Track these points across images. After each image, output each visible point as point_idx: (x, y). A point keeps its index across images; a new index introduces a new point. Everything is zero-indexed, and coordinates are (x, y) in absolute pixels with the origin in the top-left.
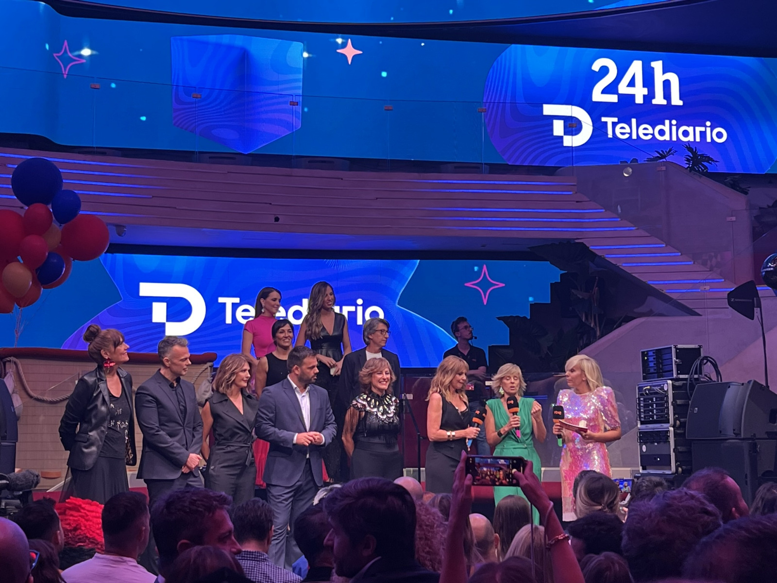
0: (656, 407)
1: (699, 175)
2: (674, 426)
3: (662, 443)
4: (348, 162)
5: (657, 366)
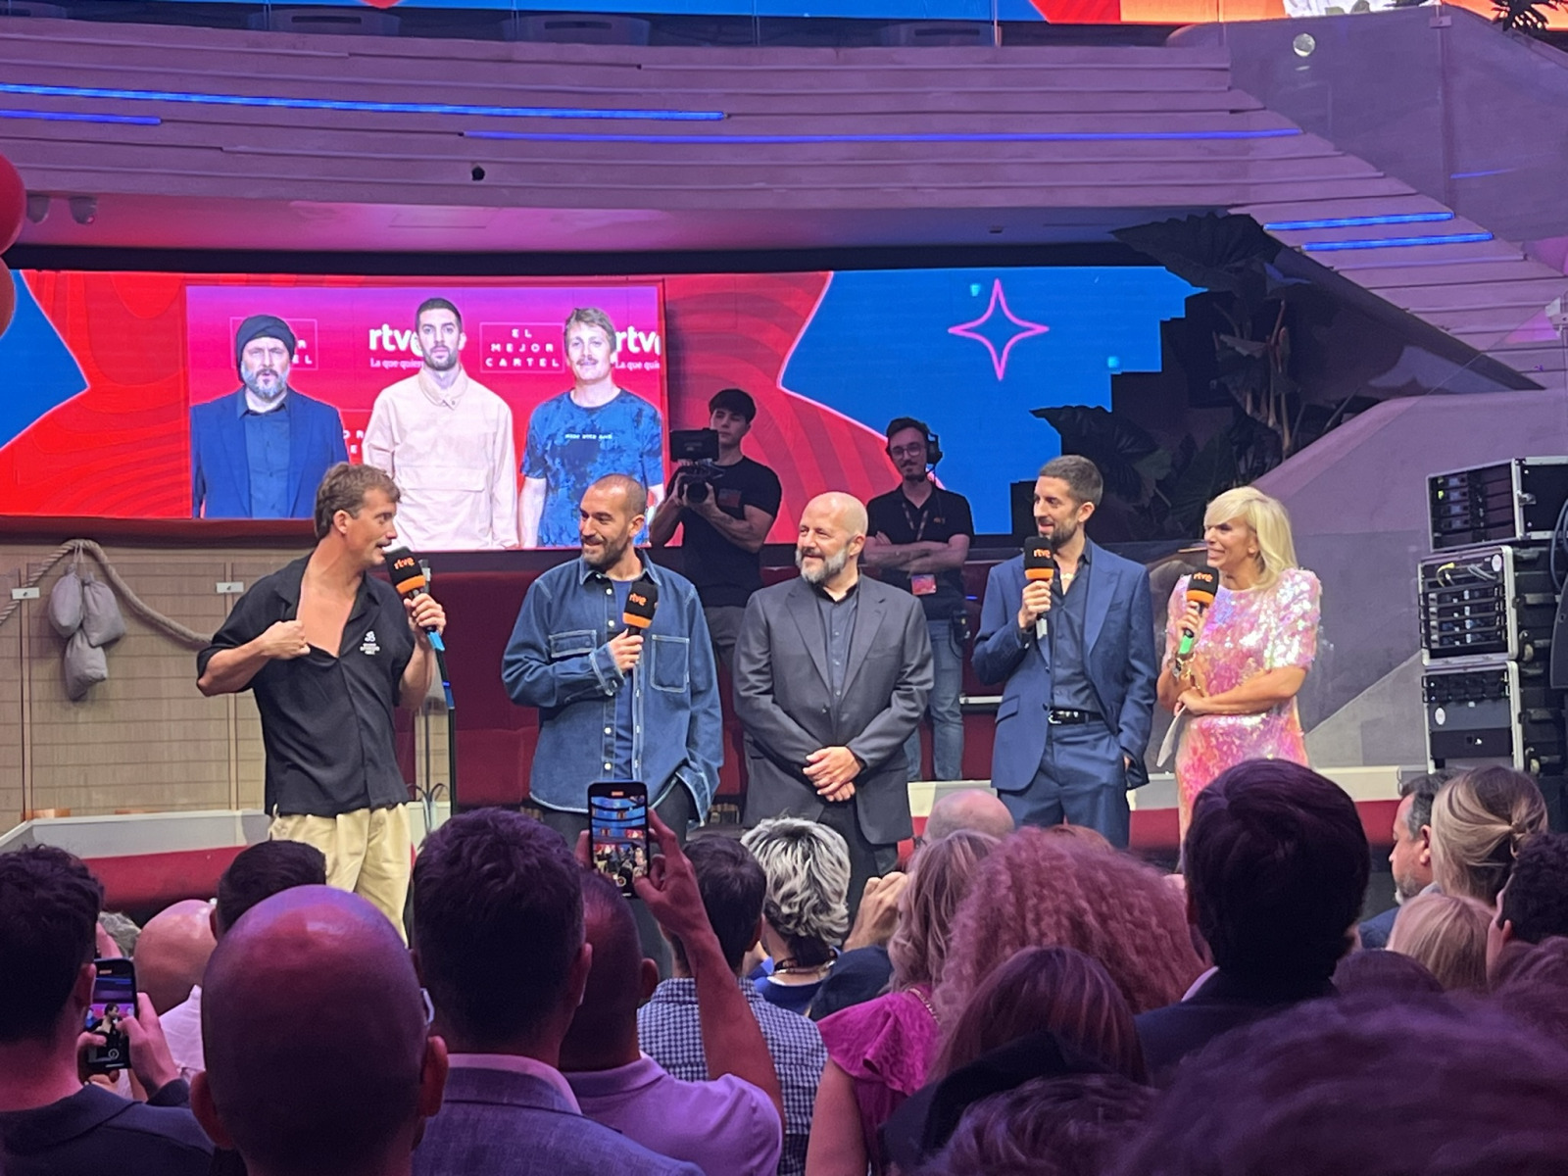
0: (1471, 612)
1: (1527, 40)
2: (1518, 660)
4: (646, 24)
5: (1472, 513)
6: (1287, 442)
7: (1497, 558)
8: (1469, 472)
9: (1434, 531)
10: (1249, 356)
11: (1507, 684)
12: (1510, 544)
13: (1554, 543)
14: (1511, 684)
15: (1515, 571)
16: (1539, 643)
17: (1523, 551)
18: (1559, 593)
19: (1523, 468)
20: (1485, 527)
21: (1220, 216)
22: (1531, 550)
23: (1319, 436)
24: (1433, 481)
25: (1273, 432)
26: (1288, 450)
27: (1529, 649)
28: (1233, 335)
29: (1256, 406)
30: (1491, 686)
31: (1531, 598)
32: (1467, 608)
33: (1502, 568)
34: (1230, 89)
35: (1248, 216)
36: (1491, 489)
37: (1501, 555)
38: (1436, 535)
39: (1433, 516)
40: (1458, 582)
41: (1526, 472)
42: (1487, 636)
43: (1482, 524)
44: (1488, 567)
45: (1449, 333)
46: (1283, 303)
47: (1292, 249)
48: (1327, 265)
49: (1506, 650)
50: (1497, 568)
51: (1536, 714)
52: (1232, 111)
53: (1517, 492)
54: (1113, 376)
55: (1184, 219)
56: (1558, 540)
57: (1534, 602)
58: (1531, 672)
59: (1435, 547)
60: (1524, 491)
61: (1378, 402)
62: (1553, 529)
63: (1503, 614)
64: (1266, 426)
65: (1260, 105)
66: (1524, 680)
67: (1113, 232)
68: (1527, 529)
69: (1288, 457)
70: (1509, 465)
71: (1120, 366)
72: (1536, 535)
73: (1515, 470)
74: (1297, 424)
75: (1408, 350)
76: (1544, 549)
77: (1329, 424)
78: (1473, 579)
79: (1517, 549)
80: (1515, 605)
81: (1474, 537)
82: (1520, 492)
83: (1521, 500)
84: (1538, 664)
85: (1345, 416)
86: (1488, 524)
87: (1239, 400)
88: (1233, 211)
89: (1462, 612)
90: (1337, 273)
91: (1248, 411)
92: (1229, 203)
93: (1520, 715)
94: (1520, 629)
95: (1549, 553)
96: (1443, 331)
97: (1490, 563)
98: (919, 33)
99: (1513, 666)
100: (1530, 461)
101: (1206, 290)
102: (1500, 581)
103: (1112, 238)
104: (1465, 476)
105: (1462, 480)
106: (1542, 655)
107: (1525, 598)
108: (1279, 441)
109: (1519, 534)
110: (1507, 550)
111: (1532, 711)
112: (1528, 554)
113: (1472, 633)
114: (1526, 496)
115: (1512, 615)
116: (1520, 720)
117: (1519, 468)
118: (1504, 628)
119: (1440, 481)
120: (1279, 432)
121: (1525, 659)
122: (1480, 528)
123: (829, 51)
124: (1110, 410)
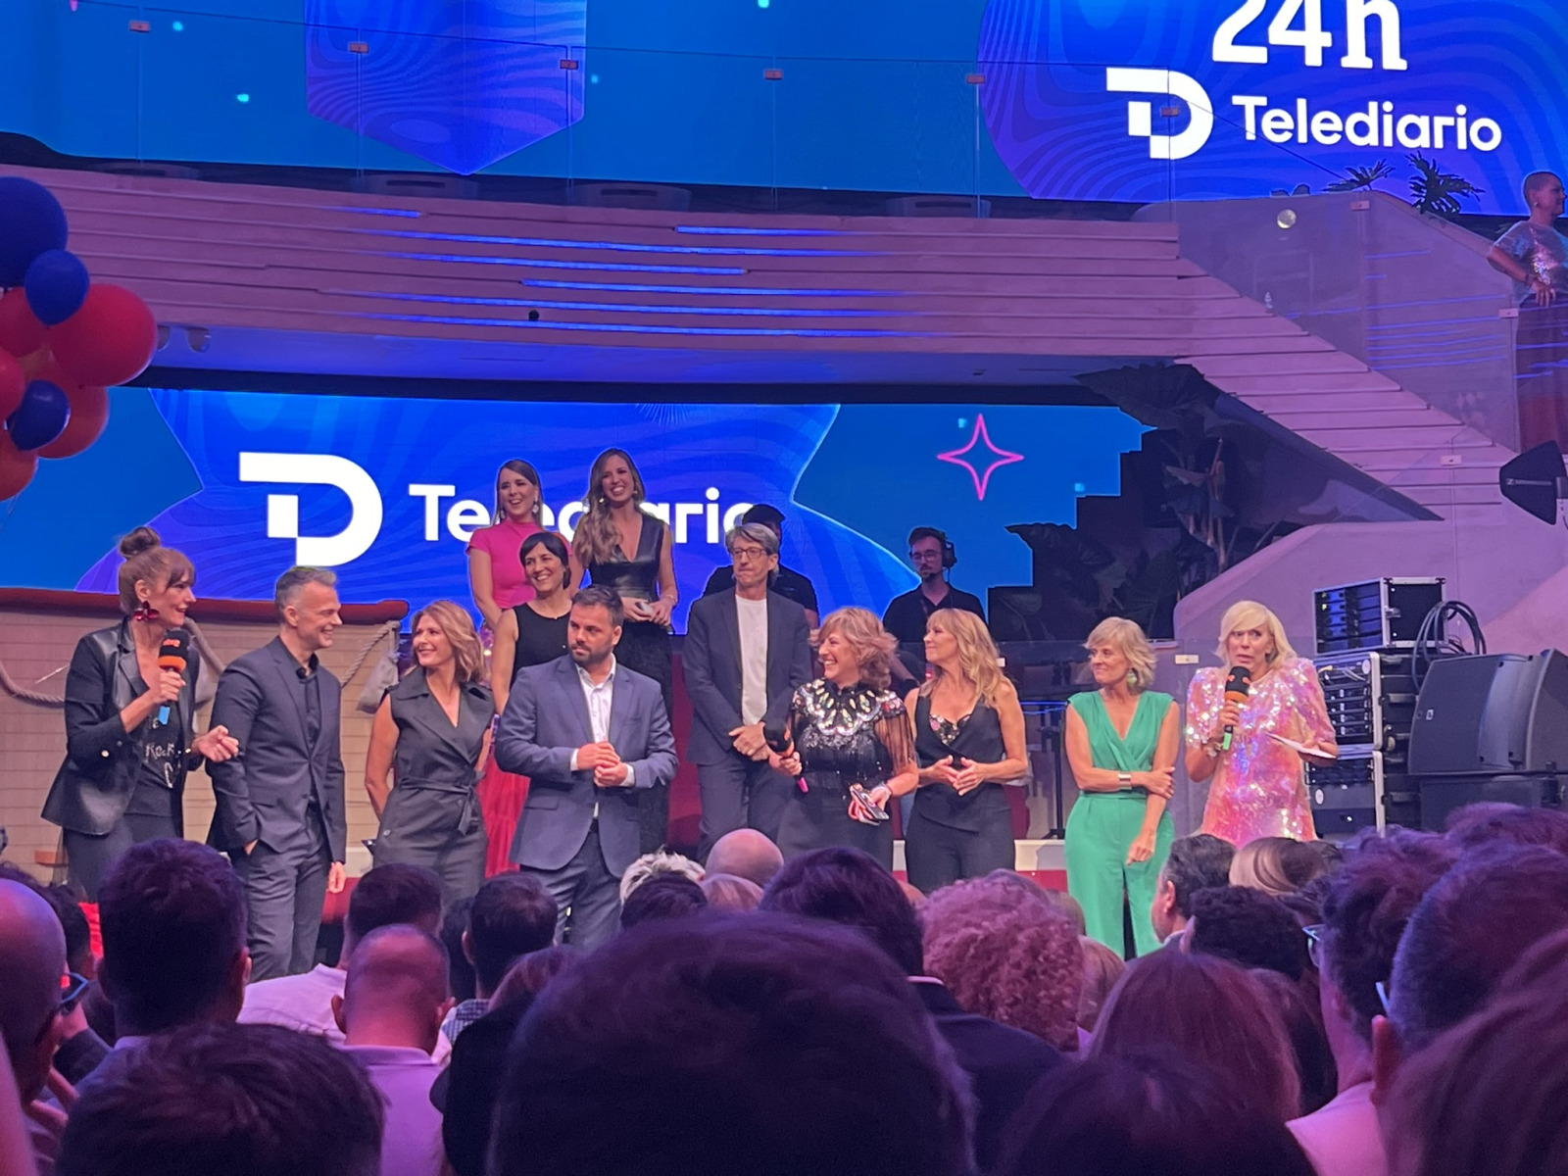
0: (1346, 708)
1: (1441, 221)
2: (1382, 750)
3: (1357, 785)
4: (686, 192)
5: (1348, 624)
6: (1222, 560)
7: (1366, 662)
8: (1347, 588)
9: (1318, 638)
10: (1189, 484)
11: (1372, 770)
12: (1377, 651)
13: (1415, 651)
14: (1375, 771)
15: (1382, 673)
16: (1401, 736)
17: (1389, 657)
18: (1418, 694)
19: (1390, 586)
20: (1359, 636)
21: (1168, 365)
22: (1396, 656)
23: (1250, 554)
24: (1318, 595)
25: (1211, 550)
26: (1223, 566)
27: (1392, 741)
28: (1179, 466)
29: (1198, 528)
30: (1359, 771)
31: (1394, 697)
32: (1342, 705)
33: (1371, 672)
34: (1178, 258)
35: (1190, 366)
36: (1365, 603)
37: (1370, 660)
38: (1321, 641)
39: (1317, 625)
40: (1335, 681)
41: (1393, 590)
42: (1359, 729)
43: (1357, 633)
44: (1359, 670)
45: (1361, 470)
46: (1221, 441)
47: (1228, 394)
48: (1258, 410)
49: (1372, 742)
50: (1366, 671)
51: (1397, 797)
52: (1179, 277)
53: (1385, 607)
54: (1078, 499)
55: (1138, 367)
56: (1419, 648)
57: (1397, 701)
58: (1393, 760)
59: (1319, 652)
60: (1390, 606)
61: (1302, 526)
62: (1415, 639)
63: (1370, 710)
64: (1205, 545)
65: (1204, 273)
66: (1386, 767)
67: (1075, 377)
68: (1393, 639)
69: (1223, 572)
70: (1378, 583)
71: (1086, 491)
72: (1400, 644)
73: (1384, 588)
74: (1231, 545)
75: (1331, 483)
76: (1407, 656)
77: (1258, 544)
78: (1347, 680)
79: (1383, 655)
80: (1380, 702)
81: (1349, 644)
82: (1387, 607)
83: (1388, 613)
84: (1399, 754)
85: (1275, 538)
86: (1359, 635)
87: (1184, 522)
88: (1178, 362)
89: (1338, 709)
90: (1266, 416)
91: (1191, 531)
92: (1176, 354)
93: (1383, 798)
94: (1384, 724)
95: (1410, 659)
96: (1356, 467)
97: (1361, 666)
98: (919, 205)
99: (1378, 755)
100: (1396, 581)
101: (1155, 428)
102: (1368, 682)
103: (1076, 382)
104: (1343, 592)
105: (1341, 595)
106: (1402, 746)
107: (1388, 698)
108: (1216, 559)
109: (1386, 643)
110: (1375, 656)
111: (1393, 794)
112: (1391, 659)
113: (1346, 727)
114: (1392, 610)
115: (1377, 711)
116: (1383, 802)
117: (1386, 586)
118: (1370, 722)
119: (1324, 595)
120: (1216, 551)
121: (1388, 749)
122: (1355, 637)
123: (837, 218)
124: (1075, 528)
